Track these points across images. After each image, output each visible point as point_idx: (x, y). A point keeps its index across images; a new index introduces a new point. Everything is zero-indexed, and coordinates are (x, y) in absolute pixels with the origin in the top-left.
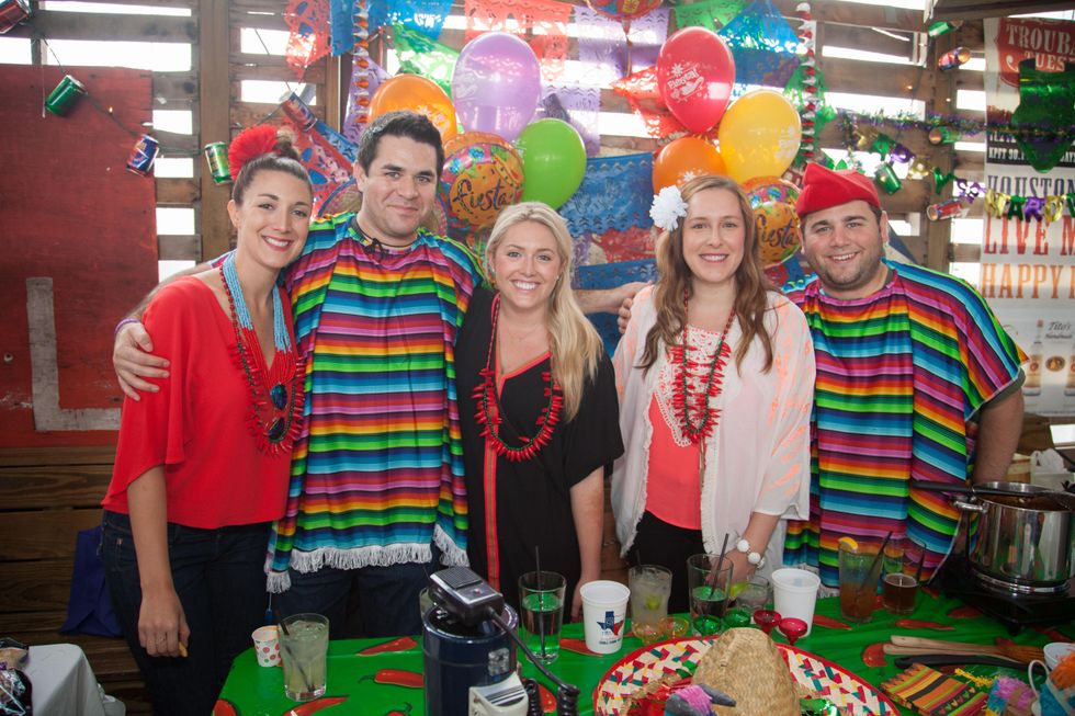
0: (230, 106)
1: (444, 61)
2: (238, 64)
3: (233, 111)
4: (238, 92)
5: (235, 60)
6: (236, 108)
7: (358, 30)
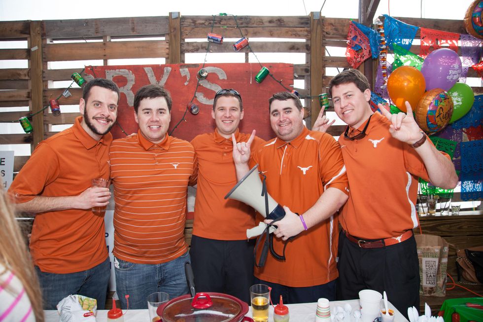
0: (323, 78)
1: (410, 59)
2: (326, 61)
3: (324, 80)
4: (324, 72)
5: (324, 59)
6: (325, 78)
7: (382, 46)
